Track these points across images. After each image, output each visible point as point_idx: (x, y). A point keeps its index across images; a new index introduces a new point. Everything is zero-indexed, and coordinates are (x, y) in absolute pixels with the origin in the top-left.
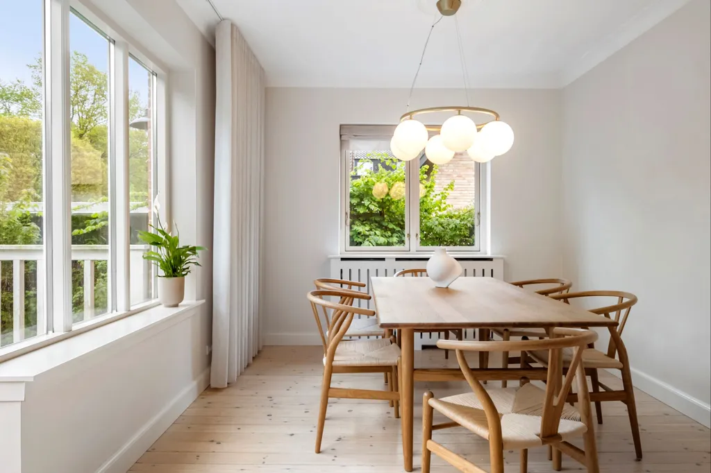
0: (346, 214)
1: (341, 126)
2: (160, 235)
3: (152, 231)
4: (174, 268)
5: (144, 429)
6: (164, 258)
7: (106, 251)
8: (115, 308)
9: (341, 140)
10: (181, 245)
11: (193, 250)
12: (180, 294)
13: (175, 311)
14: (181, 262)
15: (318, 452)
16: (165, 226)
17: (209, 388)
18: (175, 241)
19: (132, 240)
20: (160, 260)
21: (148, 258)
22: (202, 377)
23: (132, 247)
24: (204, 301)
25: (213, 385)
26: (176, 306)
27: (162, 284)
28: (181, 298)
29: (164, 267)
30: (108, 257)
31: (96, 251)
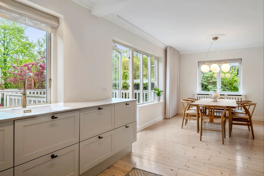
0: (200, 83)
1: (198, 62)
2: (156, 89)
3: (155, 88)
4: (159, 95)
5: (153, 121)
6: (157, 93)
7: (147, 91)
8: (149, 101)
9: (199, 65)
10: (160, 90)
11: (162, 91)
12: (159, 99)
13: (159, 102)
14: (160, 93)
15: (182, 128)
16: (157, 87)
17: (165, 118)
18: (159, 90)
19: (152, 89)
20: (156, 93)
21: (154, 93)
22: (164, 116)
23: (152, 90)
24: (164, 101)
25: (166, 118)
26: (159, 101)
27: (156, 97)
28: (160, 100)
29: (157, 95)
30: (148, 92)
31: (146, 91)
